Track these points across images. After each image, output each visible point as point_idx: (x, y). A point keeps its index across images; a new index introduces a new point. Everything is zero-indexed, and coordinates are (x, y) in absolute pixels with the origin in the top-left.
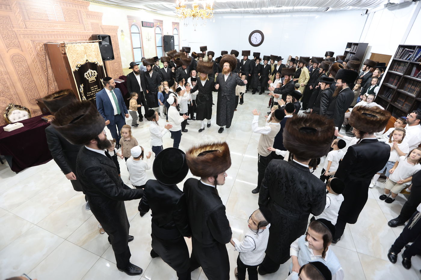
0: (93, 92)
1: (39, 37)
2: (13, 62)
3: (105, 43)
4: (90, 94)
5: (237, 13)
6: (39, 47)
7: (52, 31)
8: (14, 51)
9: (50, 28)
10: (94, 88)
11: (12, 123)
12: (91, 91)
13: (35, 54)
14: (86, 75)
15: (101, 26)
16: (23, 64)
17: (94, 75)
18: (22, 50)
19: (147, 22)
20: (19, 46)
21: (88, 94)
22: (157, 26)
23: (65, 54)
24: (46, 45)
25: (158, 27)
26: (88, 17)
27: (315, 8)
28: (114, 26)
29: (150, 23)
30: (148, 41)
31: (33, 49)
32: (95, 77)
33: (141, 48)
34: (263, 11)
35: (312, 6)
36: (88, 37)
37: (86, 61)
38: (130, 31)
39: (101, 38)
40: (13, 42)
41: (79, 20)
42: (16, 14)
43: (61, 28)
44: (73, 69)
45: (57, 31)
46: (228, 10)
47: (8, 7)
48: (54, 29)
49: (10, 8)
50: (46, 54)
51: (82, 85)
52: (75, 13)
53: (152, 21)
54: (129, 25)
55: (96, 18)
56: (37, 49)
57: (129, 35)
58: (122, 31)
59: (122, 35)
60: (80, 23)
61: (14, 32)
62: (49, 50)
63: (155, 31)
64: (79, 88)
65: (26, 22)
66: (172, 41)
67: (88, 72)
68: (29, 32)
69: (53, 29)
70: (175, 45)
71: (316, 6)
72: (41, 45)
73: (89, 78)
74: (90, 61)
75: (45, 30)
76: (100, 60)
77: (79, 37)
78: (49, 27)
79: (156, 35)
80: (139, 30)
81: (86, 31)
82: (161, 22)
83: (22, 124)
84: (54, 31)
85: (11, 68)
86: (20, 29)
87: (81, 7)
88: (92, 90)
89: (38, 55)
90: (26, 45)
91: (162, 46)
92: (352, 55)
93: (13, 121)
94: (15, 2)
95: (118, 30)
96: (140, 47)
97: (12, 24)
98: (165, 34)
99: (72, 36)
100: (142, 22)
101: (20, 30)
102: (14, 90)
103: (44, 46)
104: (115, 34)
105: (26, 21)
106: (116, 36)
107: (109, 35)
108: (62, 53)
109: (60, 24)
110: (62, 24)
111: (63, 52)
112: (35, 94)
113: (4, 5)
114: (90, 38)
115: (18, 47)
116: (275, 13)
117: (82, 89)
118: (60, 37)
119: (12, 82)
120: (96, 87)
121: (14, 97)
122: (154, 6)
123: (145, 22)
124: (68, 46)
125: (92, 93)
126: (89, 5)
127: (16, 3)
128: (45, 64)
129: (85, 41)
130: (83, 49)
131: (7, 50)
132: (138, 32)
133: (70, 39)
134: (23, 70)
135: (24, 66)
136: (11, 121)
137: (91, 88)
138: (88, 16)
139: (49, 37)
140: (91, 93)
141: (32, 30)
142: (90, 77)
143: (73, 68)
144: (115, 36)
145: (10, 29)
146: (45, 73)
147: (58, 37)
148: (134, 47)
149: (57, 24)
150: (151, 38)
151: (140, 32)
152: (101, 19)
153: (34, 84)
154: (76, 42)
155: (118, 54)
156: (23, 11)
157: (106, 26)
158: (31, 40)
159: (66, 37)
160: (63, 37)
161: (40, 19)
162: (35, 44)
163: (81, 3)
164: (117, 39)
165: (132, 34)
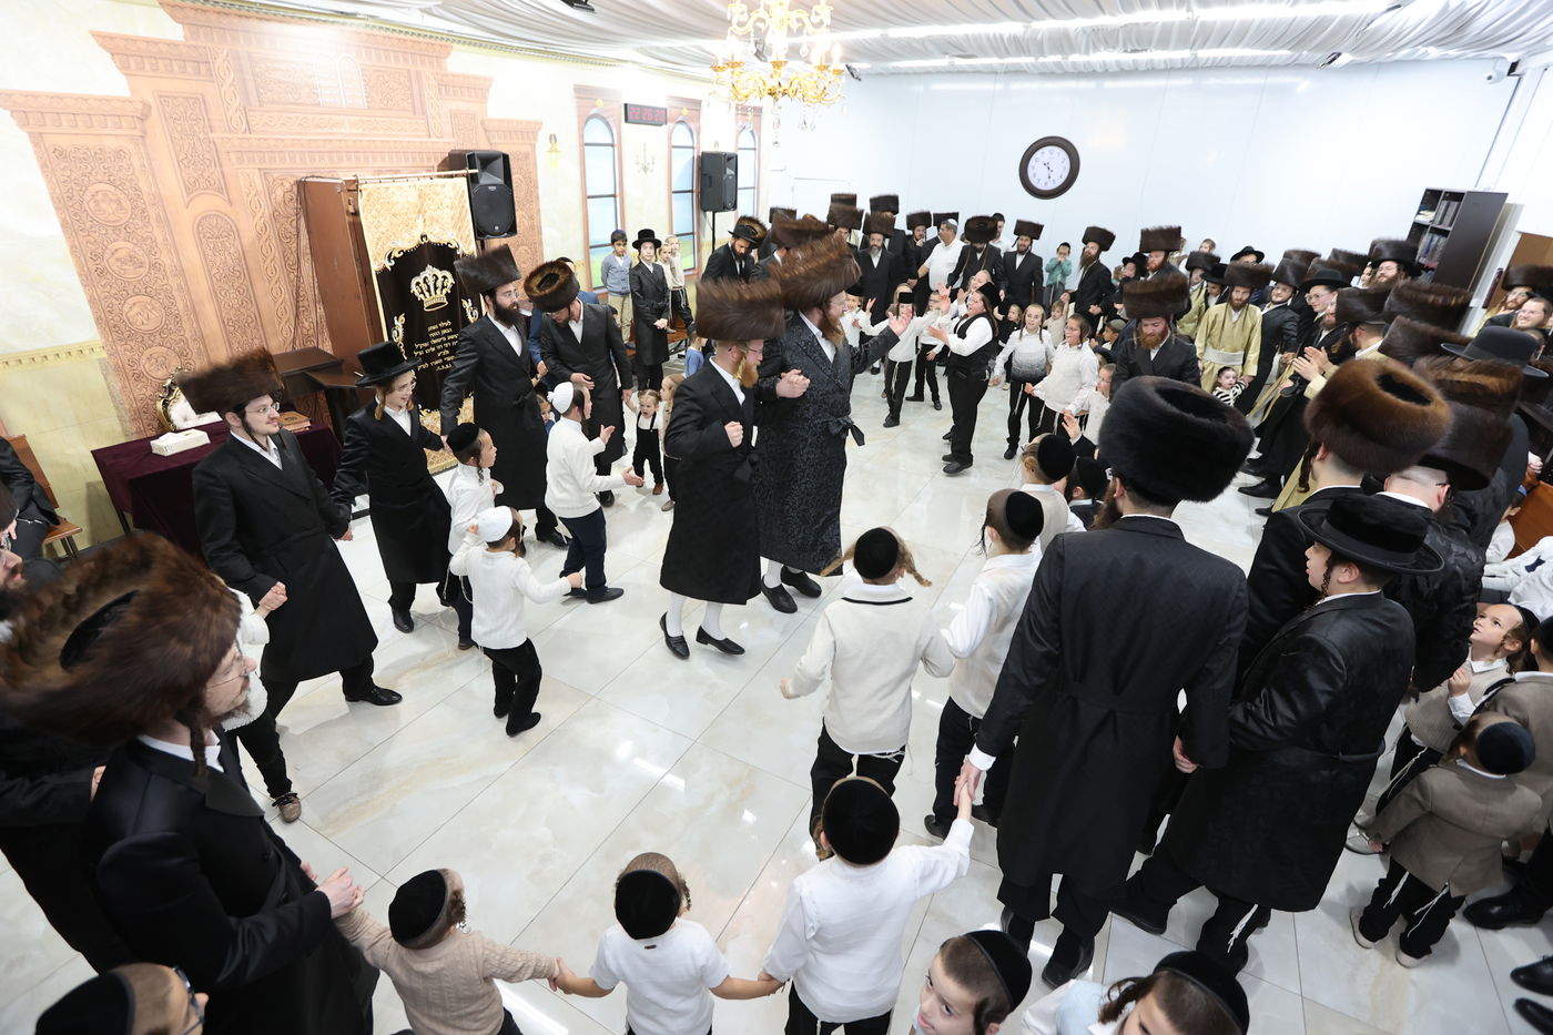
0: (435, 341)
1: (283, 160)
2: (202, 236)
3: (490, 180)
4: (424, 349)
5: (975, 72)
6: (279, 192)
7: (325, 140)
8: (208, 202)
9: (320, 130)
10: (440, 329)
11: (177, 431)
12: (428, 339)
13: (267, 212)
14: (418, 284)
15: (482, 123)
16: (228, 245)
17: (443, 287)
18: (230, 202)
19: (641, 107)
20: (223, 189)
21: (419, 349)
22: (679, 119)
23: (356, 214)
24: (302, 185)
25: (681, 122)
26: (444, 92)
27: (1283, 53)
28: (527, 123)
29: (654, 109)
30: (642, 173)
31: (262, 197)
32: (444, 291)
33: (614, 196)
34: (1074, 64)
35: (1265, 49)
36: (436, 159)
37: (422, 237)
38: (581, 136)
39: (478, 162)
40: (206, 175)
41: (413, 103)
42: (224, 89)
43: (353, 131)
44: (378, 262)
45: (340, 141)
46: (942, 62)
47: (203, 67)
48: (333, 134)
49: (210, 70)
50: (301, 214)
51: (402, 318)
52: (402, 80)
53: (661, 103)
54: (579, 116)
55: (470, 96)
56: (273, 196)
57: (576, 152)
58: (553, 138)
59: (554, 151)
60: (415, 114)
61: (212, 145)
62: (309, 201)
63: (670, 139)
64: (391, 326)
65: (251, 114)
66: (730, 172)
67: (423, 275)
68: (256, 143)
69: (331, 134)
70: (739, 186)
71: (1282, 48)
72: (288, 186)
73: (427, 294)
74: (433, 239)
75: (304, 137)
76: (468, 236)
77: (406, 159)
78: (318, 126)
79: (673, 150)
80: (612, 135)
81: (431, 140)
82: (696, 105)
83: (205, 434)
84: (331, 140)
85: (192, 256)
86: (230, 136)
87: (423, 63)
88: (433, 335)
89: (275, 216)
90: (242, 184)
91: (692, 191)
92: (1436, 238)
93: (179, 424)
94: (225, 52)
95: (540, 133)
96: (612, 193)
97: (209, 120)
98: (708, 147)
99: (386, 155)
100: (626, 105)
101: (229, 139)
102: (195, 325)
103: (295, 189)
104: (527, 149)
105: (250, 111)
106: (529, 157)
107: (505, 151)
108: (348, 212)
109: (352, 118)
110: (357, 118)
111: (351, 210)
113: (191, 61)
114: (444, 161)
115: (220, 190)
116: (1122, 72)
117: (401, 330)
118: (349, 159)
119: (192, 301)
120: (445, 328)
121: (193, 347)
122: (673, 51)
123: (635, 106)
124: (366, 189)
125: (431, 345)
126: (449, 54)
127: (227, 56)
128: (295, 245)
129: (427, 171)
130: (413, 197)
131: (187, 200)
132: (610, 141)
133: (379, 164)
134: (226, 262)
135: (232, 251)
136: (175, 423)
137: (430, 329)
138: (443, 88)
139: (313, 160)
140: (428, 348)
141: (266, 137)
142: (429, 291)
143: (376, 259)
144: (527, 156)
145: (202, 136)
146: (292, 276)
147: (340, 159)
148: (589, 194)
149: (341, 118)
150: (653, 163)
151: (616, 142)
152: (484, 99)
153: (254, 309)
154: (395, 175)
155: (531, 218)
156: (244, 79)
157: (501, 121)
158: (259, 169)
159: (366, 159)
160: (358, 159)
161: (293, 104)
162: (271, 180)
163: (424, 46)
164: (535, 164)
165: (587, 148)
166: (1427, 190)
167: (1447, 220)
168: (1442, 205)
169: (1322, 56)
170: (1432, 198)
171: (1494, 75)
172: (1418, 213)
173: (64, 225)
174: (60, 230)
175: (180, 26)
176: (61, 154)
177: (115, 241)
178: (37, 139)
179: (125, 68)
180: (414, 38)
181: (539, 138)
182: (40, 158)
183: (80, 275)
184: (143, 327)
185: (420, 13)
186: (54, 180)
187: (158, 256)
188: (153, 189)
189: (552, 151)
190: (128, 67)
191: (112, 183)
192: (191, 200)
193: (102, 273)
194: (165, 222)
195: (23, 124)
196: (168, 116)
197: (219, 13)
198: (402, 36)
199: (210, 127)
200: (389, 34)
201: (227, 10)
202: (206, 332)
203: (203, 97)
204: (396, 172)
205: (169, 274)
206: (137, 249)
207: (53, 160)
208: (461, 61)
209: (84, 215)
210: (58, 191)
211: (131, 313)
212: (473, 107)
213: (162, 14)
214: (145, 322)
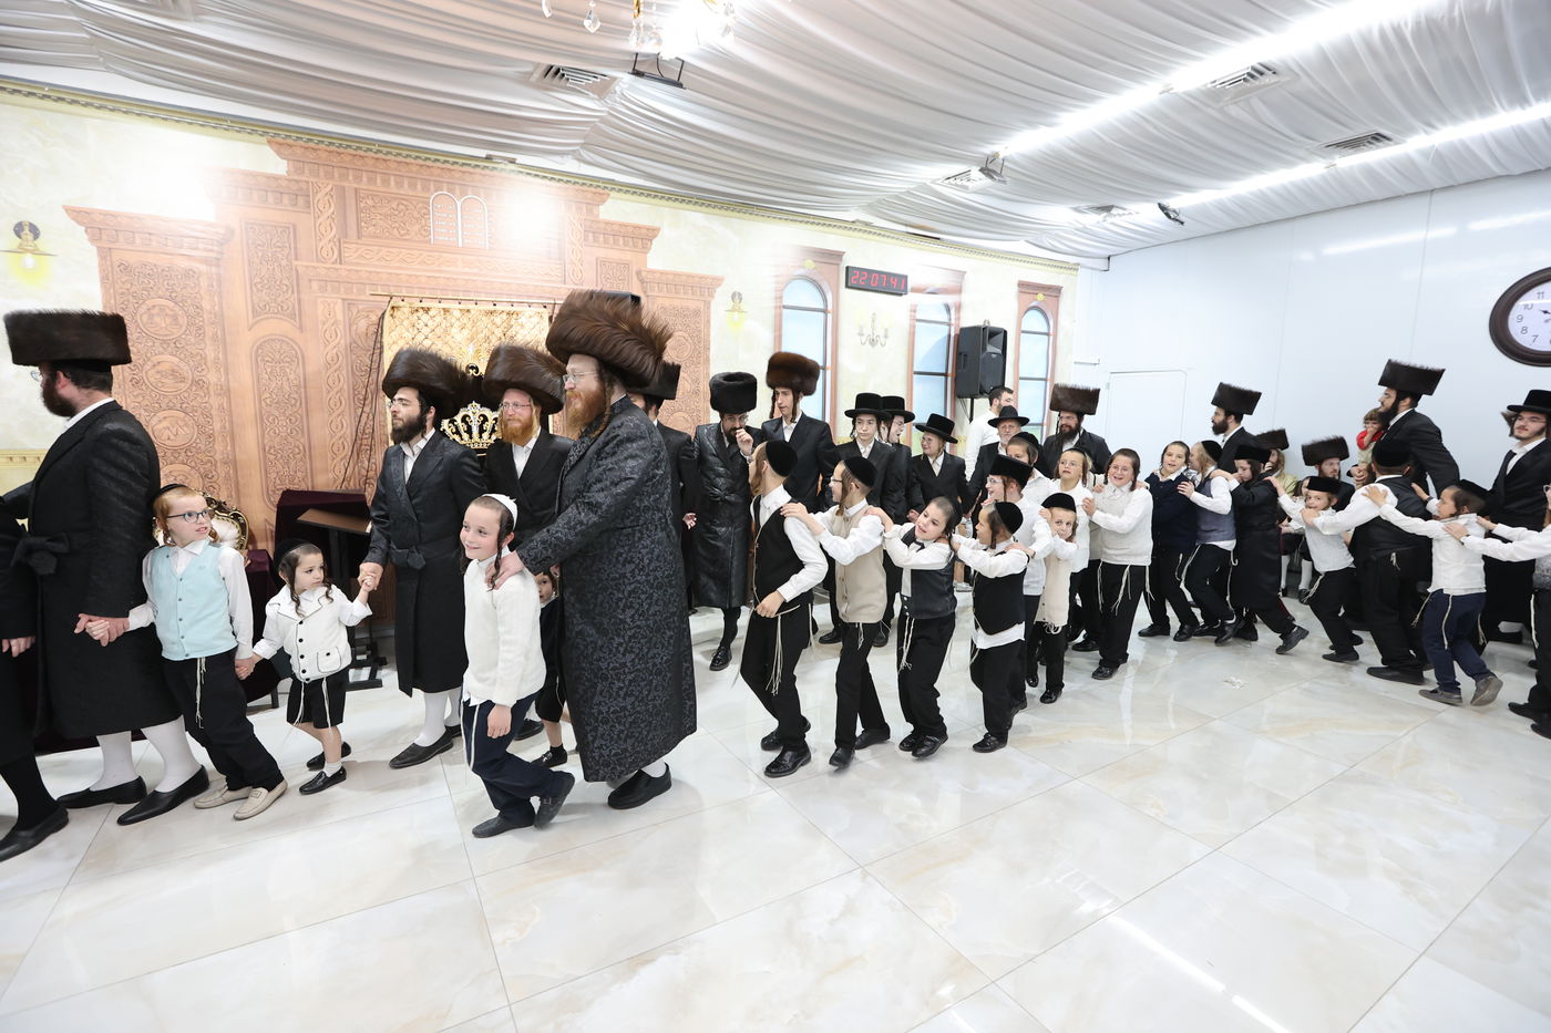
2: (260, 359)
6: (363, 324)
9: (424, 267)
13: (342, 342)
14: (453, 422)
15: (639, 273)
16: (288, 370)
18: (301, 328)
20: (297, 315)
26: (591, 239)
28: (702, 278)
29: (889, 274)
30: (868, 345)
31: (341, 327)
37: (470, 368)
38: (779, 298)
40: (279, 300)
42: (320, 220)
43: (466, 270)
47: (301, 198)
48: (440, 271)
53: (899, 269)
56: (352, 326)
57: (769, 314)
58: (736, 296)
59: (735, 309)
61: (293, 272)
63: (913, 311)
65: (346, 245)
66: (995, 350)
67: (462, 412)
68: (342, 273)
73: (466, 436)
78: (420, 262)
79: (918, 324)
80: (825, 300)
82: (956, 275)
85: (243, 377)
86: (316, 264)
90: (320, 312)
91: (946, 375)
94: (329, 187)
97: (295, 248)
98: (970, 319)
100: (848, 269)
101: (317, 269)
102: (229, 448)
105: (347, 243)
106: (700, 314)
109: (467, 258)
110: (474, 258)
112: (299, 474)
115: (292, 316)
119: (231, 422)
121: (222, 470)
123: (861, 270)
126: (603, 201)
127: (331, 190)
131: (251, 322)
132: (821, 306)
134: (281, 388)
135: (292, 377)
138: (591, 235)
141: (355, 268)
144: (697, 313)
145: (284, 263)
146: (359, 411)
149: (453, 256)
150: (886, 337)
151: (830, 308)
152: (645, 249)
153: (304, 440)
155: (695, 381)
156: (344, 214)
157: (663, 273)
158: (343, 300)
162: (352, 310)
164: (709, 321)
165: (785, 311)
175: (285, 162)
176: (125, 268)
177: (161, 354)
178: (104, 254)
181: (716, 295)
182: (102, 270)
184: (167, 443)
185: (573, 161)
186: (112, 291)
187: (204, 373)
188: (216, 308)
189: (733, 310)
191: (171, 299)
192: (255, 323)
193: (140, 384)
194: (221, 340)
195: (93, 240)
196: (250, 242)
199: (296, 255)
202: (239, 456)
203: (294, 226)
205: (212, 393)
206: (182, 365)
207: (115, 273)
208: (618, 209)
210: (112, 302)
211: (160, 426)
212: (627, 256)
213: (268, 151)
214: (172, 437)
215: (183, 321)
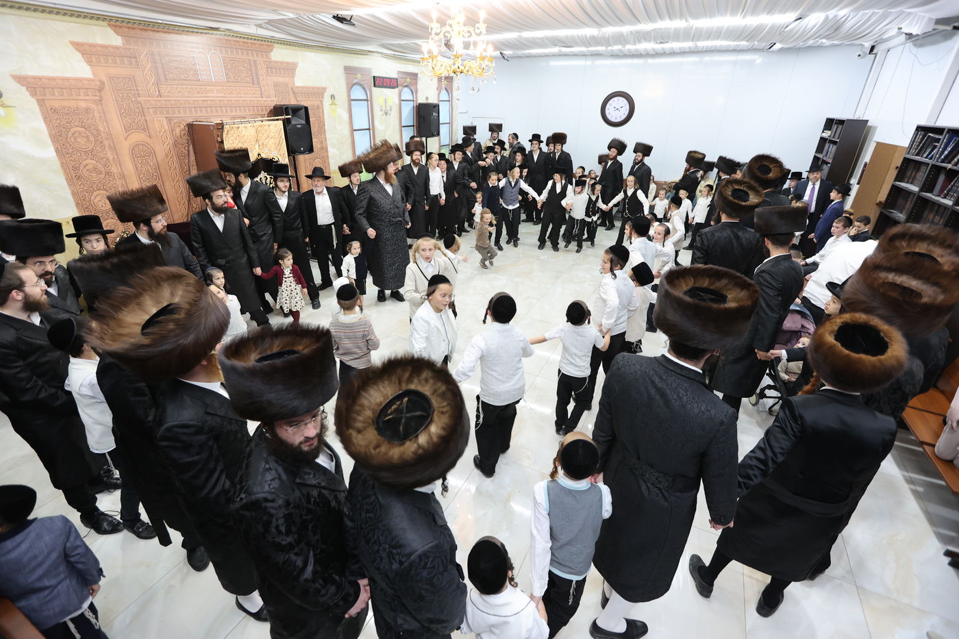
1: (179, 112)
2: (134, 156)
3: (298, 122)
5: (575, 55)
6: (178, 130)
7: (203, 100)
8: (138, 137)
9: (200, 95)
13: (171, 142)
15: (292, 89)
16: (149, 161)
18: (150, 136)
19: (383, 78)
20: (146, 129)
22: (405, 84)
23: (221, 142)
24: (191, 127)
25: (406, 86)
26: (270, 71)
27: (744, 43)
28: (318, 88)
29: (390, 79)
30: (384, 115)
31: (168, 133)
33: (369, 129)
34: (629, 50)
35: (734, 41)
36: (266, 110)
37: (258, 155)
39: (290, 112)
40: (136, 121)
41: (252, 78)
42: (146, 72)
43: (219, 95)
45: (211, 100)
46: (555, 50)
47: (133, 60)
48: (207, 97)
49: (137, 62)
50: (190, 143)
52: (246, 65)
53: (394, 75)
54: (347, 84)
55: (285, 74)
56: (174, 133)
57: (346, 104)
58: (333, 97)
59: (333, 104)
60: (254, 84)
61: (139, 104)
62: (195, 136)
63: (400, 96)
65: (161, 86)
66: (435, 114)
68: (164, 103)
70: (441, 122)
71: (742, 40)
72: (182, 127)
74: (264, 156)
75: (191, 99)
76: (284, 154)
77: (249, 110)
78: (198, 92)
79: (402, 102)
80: (367, 94)
81: (264, 99)
82: (414, 76)
84: (206, 100)
85: (129, 166)
86: (149, 99)
87: (257, 55)
89: (175, 144)
90: (157, 126)
91: (413, 126)
92: (832, 146)
94: (145, 52)
95: (325, 94)
96: (367, 128)
97: (137, 90)
98: (422, 100)
99: (238, 108)
100: (374, 77)
101: (149, 101)
103: (187, 129)
104: (319, 103)
105: (160, 84)
106: (320, 108)
107: (306, 105)
108: (217, 141)
109: (218, 88)
110: (221, 87)
111: (219, 139)
113: (126, 57)
114: (271, 111)
115: (144, 130)
116: (657, 54)
118: (217, 111)
122: (400, 46)
123: (380, 77)
124: (227, 128)
126: (272, 50)
127: (147, 54)
128: (187, 160)
129: (261, 117)
130: (253, 133)
131: (125, 136)
132: (365, 98)
133: (234, 113)
134: (148, 171)
135: (151, 164)
138: (269, 69)
139: (196, 112)
141: (170, 99)
144: (318, 107)
145: (133, 99)
147: (212, 111)
148: (354, 128)
149: (212, 87)
150: (391, 110)
151: (369, 98)
152: (293, 75)
154: (243, 119)
155: (322, 143)
156: (156, 67)
157: (302, 87)
158: (166, 118)
159: (227, 111)
160: (221, 111)
161: (184, 80)
162: (173, 124)
163: (258, 46)
164: (323, 111)
165: (352, 102)
166: (827, 119)
167: (837, 135)
168: (834, 127)
169: (765, 45)
170: (830, 123)
171: (862, 54)
172: (823, 132)
173: (57, 151)
174: (55, 154)
175: (120, 37)
176: (55, 111)
177: (86, 159)
178: (41, 103)
179: (89, 62)
180: (252, 41)
181: (325, 97)
182: (43, 113)
183: (67, 179)
184: (102, 208)
185: (255, 27)
186: (51, 125)
187: (110, 167)
188: (107, 129)
189: (332, 104)
190: (91, 61)
191: (83, 127)
192: (128, 136)
193: (79, 178)
194: (114, 148)
195: (33, 94)
196: (114, 88)
197: (141, 29)
198: (245, 40)
199: (138, 94)
200: (238, 39)
201: (146, 28)
203: (134, 77)
204: (244, 118)
205: (116, 178)
206: (98, 164)
207: (50, 115)
208: (280, 54)
209: (68, 145)
210: (55, 132)
211: (95, 201)
212: (286, 80)
213: (110, 31)
214: (104, 205)
215: (92, 139)
